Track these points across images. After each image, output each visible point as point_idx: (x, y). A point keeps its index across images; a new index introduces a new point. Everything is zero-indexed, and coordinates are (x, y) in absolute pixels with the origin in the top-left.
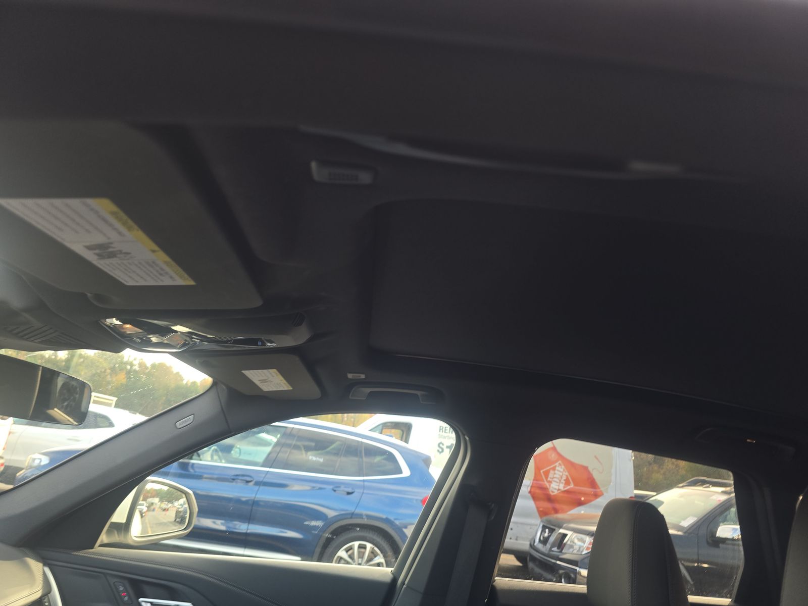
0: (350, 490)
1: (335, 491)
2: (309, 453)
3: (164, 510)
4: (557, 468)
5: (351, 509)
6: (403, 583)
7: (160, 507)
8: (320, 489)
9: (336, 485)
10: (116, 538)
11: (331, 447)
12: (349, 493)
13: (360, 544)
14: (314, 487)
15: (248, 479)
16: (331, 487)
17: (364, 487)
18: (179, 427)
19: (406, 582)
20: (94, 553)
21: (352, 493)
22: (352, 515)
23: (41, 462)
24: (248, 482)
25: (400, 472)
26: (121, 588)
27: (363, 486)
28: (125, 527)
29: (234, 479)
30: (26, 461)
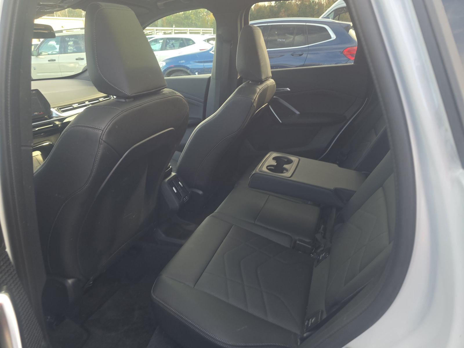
5: (302, 63)
9: (293, 52)
12: (300, 55)
16: (290, 53)
17: (308, 50)
25: (330, 38)
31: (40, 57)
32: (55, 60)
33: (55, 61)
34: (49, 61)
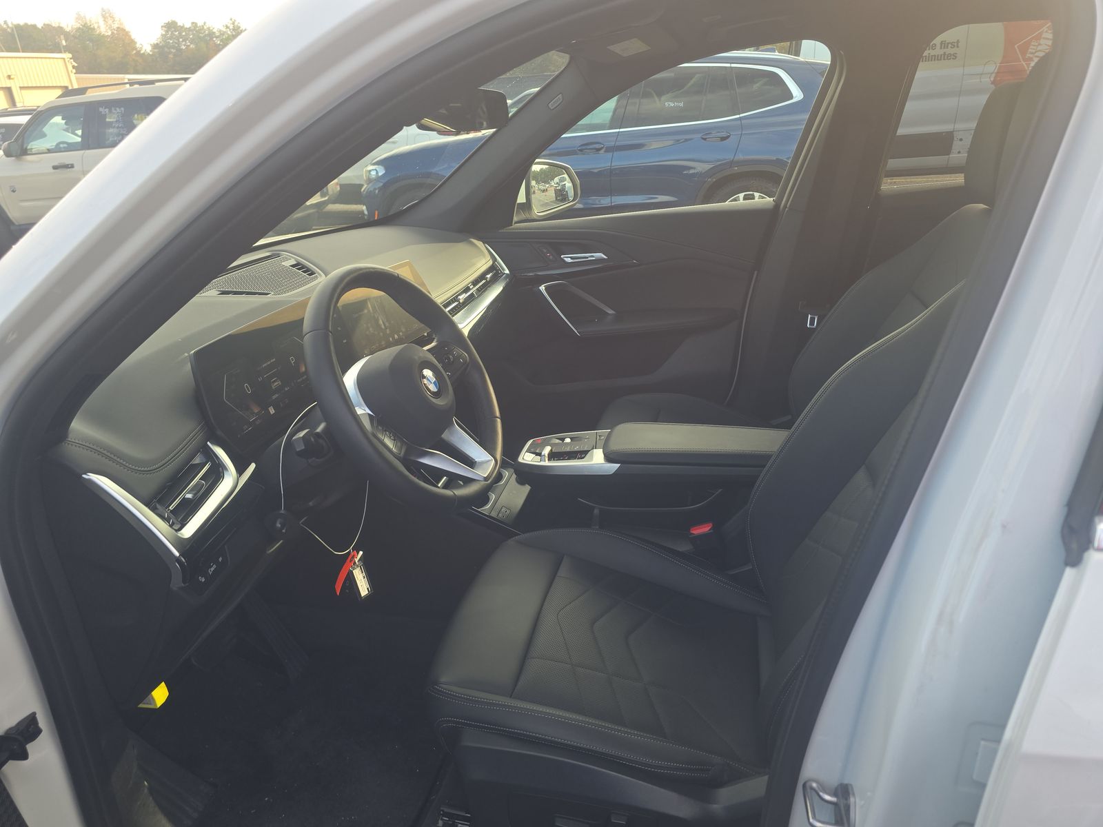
0: (724, 134)
1: (705, 139)
2: (663, 98)
3: (544, 191)
4: (1044, 35)
5: (729, 157)
6: (785, 206)
7: (539, 189)
8: (686, 140)
9: (705, 132)
10: (523, 216)
11: (690, 84)
12: (723, 139)
13: (745, 195)
14: (678, 141)
15: (597, 146)
16: (700, 135)
17: (742, 127)
18: (552, 108)
19: (788, 206)
20: (514, 229)
21: (728, 137)
22: (732, 163)
23: (377, 173)
24: (598, 150)
25: (791, 97)
26: (545, 251)
27: (741, 125)
28: (527, 206)
29: (581, 150)
30: (363, 175)
31: (29, 158)
32: (72, 166)
33: (73, 169)
34: (55, 168)
